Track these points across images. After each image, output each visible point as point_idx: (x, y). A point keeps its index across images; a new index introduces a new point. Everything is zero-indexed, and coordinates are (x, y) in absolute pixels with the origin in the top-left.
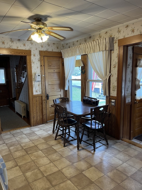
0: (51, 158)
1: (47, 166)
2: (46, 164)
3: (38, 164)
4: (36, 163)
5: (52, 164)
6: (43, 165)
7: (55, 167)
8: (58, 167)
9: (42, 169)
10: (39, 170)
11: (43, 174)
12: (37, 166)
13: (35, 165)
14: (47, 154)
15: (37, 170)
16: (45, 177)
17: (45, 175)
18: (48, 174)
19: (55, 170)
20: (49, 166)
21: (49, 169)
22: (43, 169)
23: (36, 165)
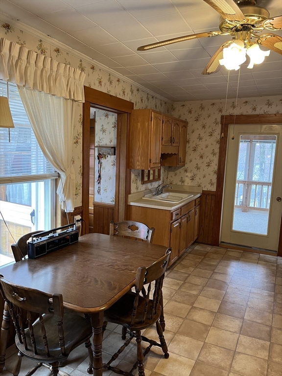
0: (226, 360)
1: (249, 352)
2: (249, 357)
3: (262, 367)
4: (266, 373)
5: (240, 349)
6: (258, 359)
7: (241, 342)
8: (236, 339)
9: (264, 354)
10: (269, 356)
11: (271, 347)
12: (268, 365)
13: (269, 370)
14: (222, 372)
15: (274, 360)
16: (270, 341)
17: (268, 343)
18: (261, 342)
19: (245, 339)
20: (247, 350)
21: (252, 346)
22: (264, 352)
23: (268, 368)
